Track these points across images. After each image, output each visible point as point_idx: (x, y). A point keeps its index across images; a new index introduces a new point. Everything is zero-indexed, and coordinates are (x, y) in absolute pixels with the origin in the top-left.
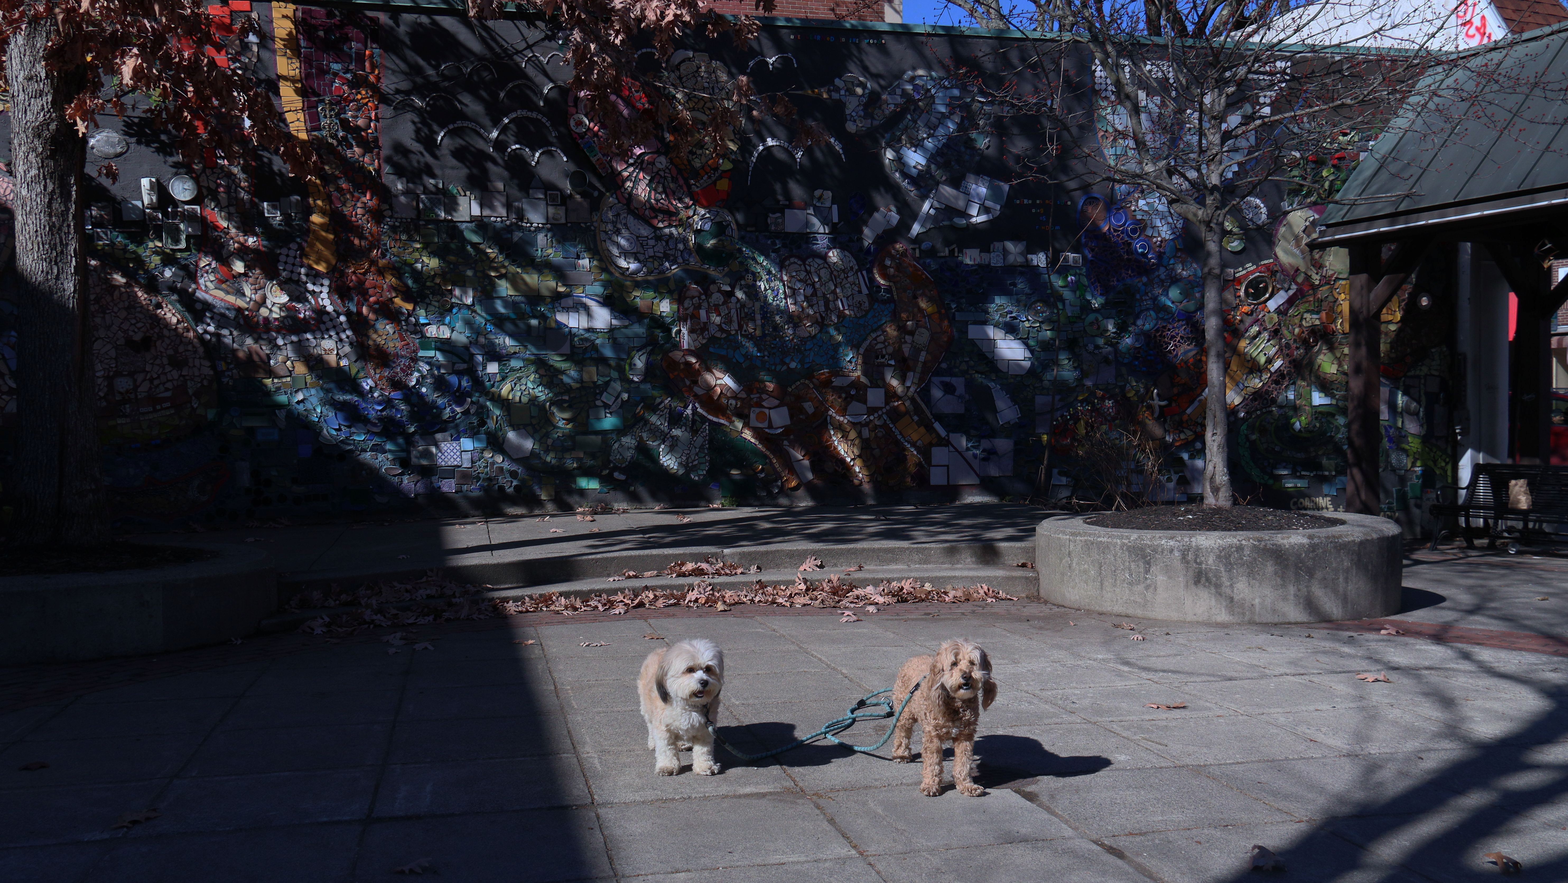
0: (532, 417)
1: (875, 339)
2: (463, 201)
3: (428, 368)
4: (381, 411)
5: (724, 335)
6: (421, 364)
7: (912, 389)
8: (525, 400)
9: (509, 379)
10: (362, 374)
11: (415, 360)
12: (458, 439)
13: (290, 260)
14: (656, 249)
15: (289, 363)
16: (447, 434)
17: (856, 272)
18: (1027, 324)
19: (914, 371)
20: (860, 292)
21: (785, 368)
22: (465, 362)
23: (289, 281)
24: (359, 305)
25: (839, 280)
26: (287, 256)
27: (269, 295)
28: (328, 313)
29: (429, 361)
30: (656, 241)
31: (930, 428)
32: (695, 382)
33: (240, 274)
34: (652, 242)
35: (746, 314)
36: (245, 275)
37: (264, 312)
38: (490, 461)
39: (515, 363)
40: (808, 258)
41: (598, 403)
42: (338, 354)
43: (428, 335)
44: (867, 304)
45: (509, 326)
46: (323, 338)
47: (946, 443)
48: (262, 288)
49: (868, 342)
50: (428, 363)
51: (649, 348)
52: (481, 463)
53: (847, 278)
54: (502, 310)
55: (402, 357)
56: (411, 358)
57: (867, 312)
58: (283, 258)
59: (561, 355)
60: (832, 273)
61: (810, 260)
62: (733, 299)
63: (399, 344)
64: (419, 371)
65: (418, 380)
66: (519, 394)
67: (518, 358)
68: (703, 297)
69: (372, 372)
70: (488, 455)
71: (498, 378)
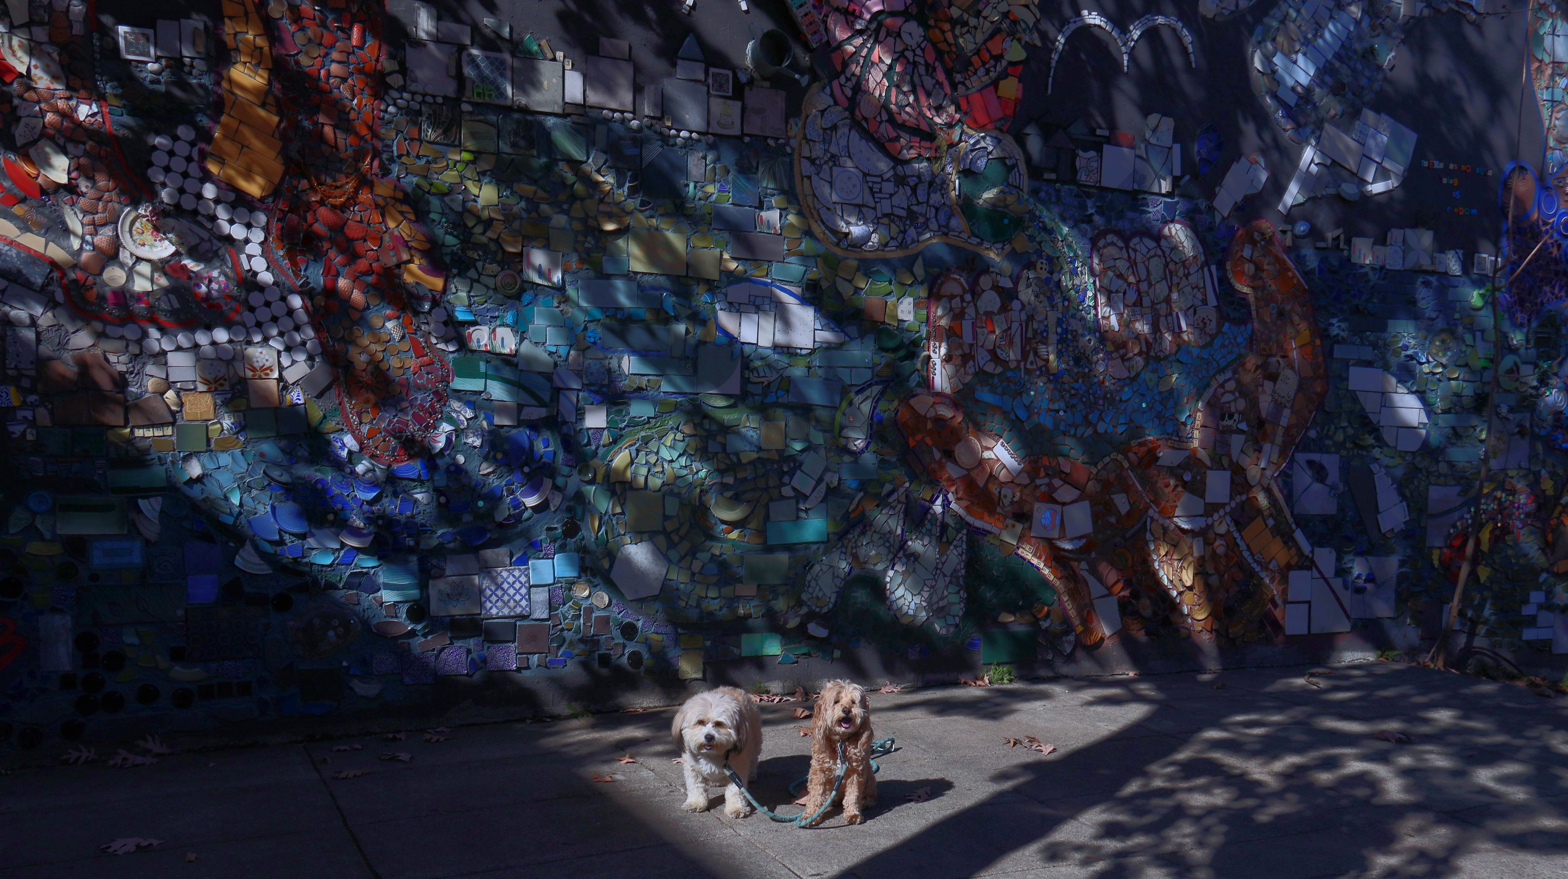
0: (666, 518)
1: (1222, 386)
2: (548, 72)
3: (469, 414)
4: (371, 503)
5: (999, 370)
6: (456, 405)
7: (1268, 473)
8: (656, 482)
9: (626, 442)
10: (331, 425)
11: (442, 397)
12: (523, 561)
13: (178, 164)
14: (896, 200)
15: (170, 395)
16: (502, 551)
17: (1202, 268)
18: (1426, 368)
19: (1273, 442)
20: (1205, 302)
21: (1089, 431)
22: (542, 404)
23: (178, 210)
24: (332, 273)
25: (1176, 280)
26: (171, 153)
27: (126, 239)
28: (261, 288)
29: (470, 399)
30: (897, 185)
31: (1288, 540)
32: (949, 455)
33: (58, 186)
34: (889, 187)
35: (1035, 331)
36: (71, 188)
37: (115, 276)
38: (585, 604)
39: (639, 410)
40: (1134, 235)
41: (787, 491)
42: (281, 379)
43: (474, 345)
44: (1213, 325)
45: (638, 335)
46: (249, 343)
47: (1308, 564)
48: (113, 221)
49: (1211, 391)
50: (471, 404)
51: (876, 389)
52: (566, 610)
53: (1187, 276)
54: (624, 300)
55: (419, 388)
56: (436, 393)
57: (1213, 337)
58: (160, 158)
59: (727, 396)
60: (1167, 265)
61: (1136, 240)
62: (1016, 305)
63: (412, 362)
64: (451, 420)
65: (449, 440)
66: (644, 471)
67: (644, 398)
68: (968, 297)
69: (355, 419)
70: (582, 592)
71: (606, 438)
